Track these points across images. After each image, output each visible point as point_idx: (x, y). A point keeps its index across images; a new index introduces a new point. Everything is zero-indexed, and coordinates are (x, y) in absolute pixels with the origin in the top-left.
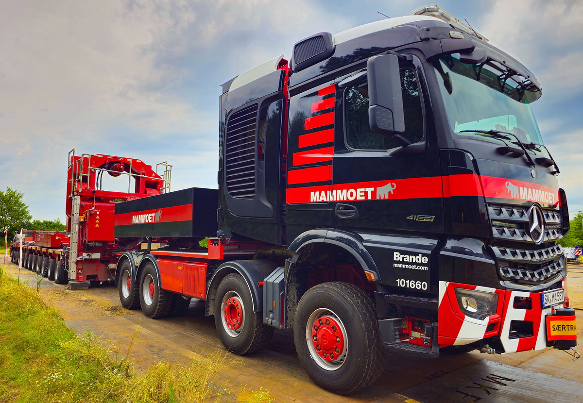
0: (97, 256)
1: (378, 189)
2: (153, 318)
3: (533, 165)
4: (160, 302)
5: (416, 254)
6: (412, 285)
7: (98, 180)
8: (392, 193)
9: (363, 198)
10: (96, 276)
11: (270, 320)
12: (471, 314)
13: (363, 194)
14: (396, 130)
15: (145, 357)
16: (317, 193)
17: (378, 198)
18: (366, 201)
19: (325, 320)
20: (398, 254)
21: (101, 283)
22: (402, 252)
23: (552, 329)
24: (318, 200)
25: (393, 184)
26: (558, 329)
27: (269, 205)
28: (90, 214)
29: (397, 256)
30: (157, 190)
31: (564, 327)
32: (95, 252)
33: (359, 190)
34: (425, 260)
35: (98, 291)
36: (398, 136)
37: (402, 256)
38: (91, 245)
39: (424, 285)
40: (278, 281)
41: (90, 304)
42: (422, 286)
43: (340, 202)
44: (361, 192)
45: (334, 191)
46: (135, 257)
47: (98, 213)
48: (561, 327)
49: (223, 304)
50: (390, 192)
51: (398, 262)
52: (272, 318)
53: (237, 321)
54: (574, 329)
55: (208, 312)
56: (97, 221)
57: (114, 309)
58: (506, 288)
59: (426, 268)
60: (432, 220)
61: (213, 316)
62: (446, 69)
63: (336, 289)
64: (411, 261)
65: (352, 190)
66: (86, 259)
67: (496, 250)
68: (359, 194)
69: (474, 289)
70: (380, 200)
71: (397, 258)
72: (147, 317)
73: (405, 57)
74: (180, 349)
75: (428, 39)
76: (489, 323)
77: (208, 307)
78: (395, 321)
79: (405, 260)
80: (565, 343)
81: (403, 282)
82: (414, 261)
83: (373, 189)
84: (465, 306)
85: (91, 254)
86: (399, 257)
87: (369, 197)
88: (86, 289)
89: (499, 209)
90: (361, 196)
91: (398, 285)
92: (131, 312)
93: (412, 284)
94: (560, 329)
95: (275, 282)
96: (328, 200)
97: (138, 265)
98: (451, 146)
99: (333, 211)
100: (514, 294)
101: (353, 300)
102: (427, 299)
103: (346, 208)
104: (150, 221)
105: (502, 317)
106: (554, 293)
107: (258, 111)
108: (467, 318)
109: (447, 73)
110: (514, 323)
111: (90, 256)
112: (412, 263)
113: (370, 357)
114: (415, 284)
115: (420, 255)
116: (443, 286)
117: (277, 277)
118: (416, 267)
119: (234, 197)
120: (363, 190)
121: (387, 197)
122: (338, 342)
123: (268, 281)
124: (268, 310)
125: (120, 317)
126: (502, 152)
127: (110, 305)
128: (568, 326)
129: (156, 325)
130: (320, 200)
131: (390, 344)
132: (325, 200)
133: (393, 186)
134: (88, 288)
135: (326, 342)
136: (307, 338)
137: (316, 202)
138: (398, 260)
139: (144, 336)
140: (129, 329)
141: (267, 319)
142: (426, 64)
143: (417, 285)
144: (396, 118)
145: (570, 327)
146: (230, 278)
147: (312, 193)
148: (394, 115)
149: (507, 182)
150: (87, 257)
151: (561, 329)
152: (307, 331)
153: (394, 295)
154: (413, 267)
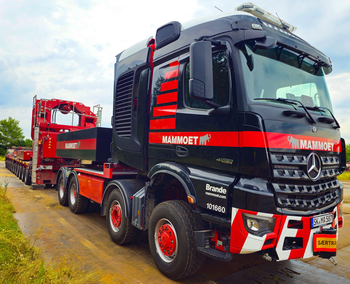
0: (50, 167)
1: (200, 137)
2: (75, 214)
3: (315, 123)
4: (79, 203)
5: (219, 187)
6: (216, 209)
7: (53, 116)
8: (209, 141)
9: (192, 143)
10: (49, 181)
11: (135, 223)
12: (253, 233)
13: (192, 140)
14: (207, 97)
15: (54, 243)
16: (166, 137)
17: (200, 144)
18: (193, 146)
19: (165, 227)
20: (209, 185)
21: (53, 186)
22: (212, 184)
23: (317, 243)
24: (166, 143)
25: (210, 135)
26: (322, 243)
27: (138, 143)
28: (44, 139)
29: (208, 187)
30: (93, 124)
31: (327, 242)
32: (49, 165)
33: (190, 137)
34: (224, 191)
35: (50, 191)
36: (208, 101)
37: (211, 187)
38: (46, 160)
39: (223, 209)
40: (141, 197)
41: (39, 201)
42: (221, 209)
43: (179, 145)
44: (191, 139)
45: (175, 137)
46: (66, 171)
47: (50, 139)
48: (325, 242)
49: (111, 209)
50: (207, 141)
51: (209, 191)
52: (137, 222)
53: (118, 222)
54: (334, 244)
55: (103, 213)
56: (50, 145)
57: (53, 205)
58: (282, 214)
59: (224, 197)
60: (231, 163)
61: (105, 216)
62: (250, 52)
63: (173, 206)
64: (216, 191)
65: (186, 137)
66: (42, 170)
67: (276, 186)
68: (189, 140)
69: (256, 214)
70: (201, 146)
71: (208, 188)
72: (71, 213)
73: (220, 42)
74: (81, 238)
75: (237, 29)
76: (266, 239)
77: (103, 210)
78: (205, 232)
79: (213, 190)
80: (327, 254)
81: (210, 205)
82: (218, 192)
83: (197, 137)
84: (249, 226)
85: (46, 166)
86: (209, 188)
87: (195, 143)
88: (43, 190)
89: (281, 156)
90: (190, 142)
91: (208, 208)
92: (64, 208)
94: (323, 243)
95: (139, 197)
96: (172, 143)
97: (68, 177)
98: (246, 109)
99: (175, 151)
100: (289, 218)
101: (182, 215)
102: (225, 219)
103: (182, 149)
104: (74, 148)
105: (278, 234)
106: (323, 216)
107: (134, 76)
108: (249, 235)
109: (251, 55)
110: (287, 239)
111: (45, 168)
112: (216, 193)
113: (190, 256)
114: (218, 208)
115: (222, 187)
116: (235, 211)
117: (140, 194)
118: (219, 196)
119: (119, 136)
120: (192, 137)
121: (205, 144)
122: (172, 243)
123: (136, 196)
124: (135, 217)
125: (54, 211)
126: (287, 114)
127: (53, 202)
128: (330, 242)
129: (75, 219)
130: (168, 143)
131: (201, 249)
132: (171, 143)
133: (209, 136)
134: (44, 188)
135: (165, 243)
136: (155, 238)
137: (165, 144)
138: (208, 189)
139: (62, 227)
140: (56, 221)
141: (134, 222)
142: (234, 48)
143: (219, 209)
144: (207, 88)
145: (331, 243)
146: (115, 192)
147: (163, 137)
148: (206, 86)
149: (289, 137)
150: (43, 168)
151: (325, 243)
152: (156, 233)
153: (206, 214)
154: (217, 196)
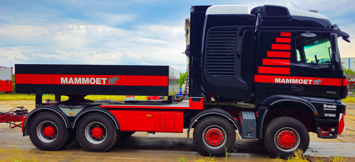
1: (314, 80)
11: (248, 137)
13: (307, 82)
18: (308, 85)
19: (287, 132)
22: (327, 104)
27: (244, 82)
29: (325, 106)
33: (305, 80)
34: (335, 107)
42: (334, 115)
43: (294, 84)
45: (290, 79)
46: (65, 110)
49: (204, 133)
50: (320, 82)
51: (325, 108)
53: (220, 140)
65: (301, 80)
68: (305, 82)
81: (327, 115)
87: (310, 84)
93: (330, 115)
95: (252, 119)
97: (74, 116)
99: (290, 87)
103: (297, 87)
104: (98, 83)
107: (238, 32)
116: (341, 115)
119: (215, 76)
120: (307, 80)
121: (318, 84)
122: (294, 140)
123: (246, 119)
124: (247, 132)
133: (321, 80)
135: (288, 141)
141: (245, 136)
143: (332, 115)
147: (276, 79)
154: (331, 109)
